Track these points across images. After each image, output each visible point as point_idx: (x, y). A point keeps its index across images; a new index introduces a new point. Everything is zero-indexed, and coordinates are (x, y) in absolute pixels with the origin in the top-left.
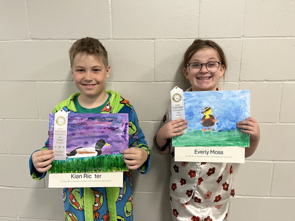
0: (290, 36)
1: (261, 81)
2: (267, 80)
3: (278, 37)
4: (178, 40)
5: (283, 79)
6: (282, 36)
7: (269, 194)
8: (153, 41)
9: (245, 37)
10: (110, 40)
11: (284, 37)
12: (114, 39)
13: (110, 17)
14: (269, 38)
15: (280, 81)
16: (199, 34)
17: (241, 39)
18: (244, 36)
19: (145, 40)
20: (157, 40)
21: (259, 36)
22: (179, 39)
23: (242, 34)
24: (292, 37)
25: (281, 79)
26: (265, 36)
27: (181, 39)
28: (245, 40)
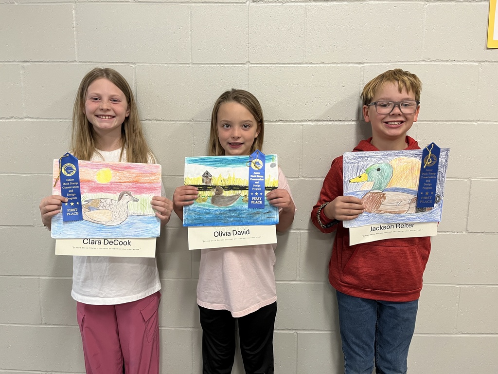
0: (307, 63)
1: (274, 121)
2: (282, 120)
3: (292, 63)
4: (166, 65)
5: (302, 119)
7: (298, 278)
8: (133, 66)
10: (75, 63)
11: (300, 63)
12: (80, 62)
13: (75, 33)
14: (280, 65)
16: (192, 58)
17: (247, 66)
18: (249, 62)
19: (123, 65)
20: (137, 65)
21: (267, 62)
22: (167, 63)
23: (247, 60)
24: (310, 63)
25: (300, 119)
26: (275, 62)
27: (169, 64)
28: (251, 67)
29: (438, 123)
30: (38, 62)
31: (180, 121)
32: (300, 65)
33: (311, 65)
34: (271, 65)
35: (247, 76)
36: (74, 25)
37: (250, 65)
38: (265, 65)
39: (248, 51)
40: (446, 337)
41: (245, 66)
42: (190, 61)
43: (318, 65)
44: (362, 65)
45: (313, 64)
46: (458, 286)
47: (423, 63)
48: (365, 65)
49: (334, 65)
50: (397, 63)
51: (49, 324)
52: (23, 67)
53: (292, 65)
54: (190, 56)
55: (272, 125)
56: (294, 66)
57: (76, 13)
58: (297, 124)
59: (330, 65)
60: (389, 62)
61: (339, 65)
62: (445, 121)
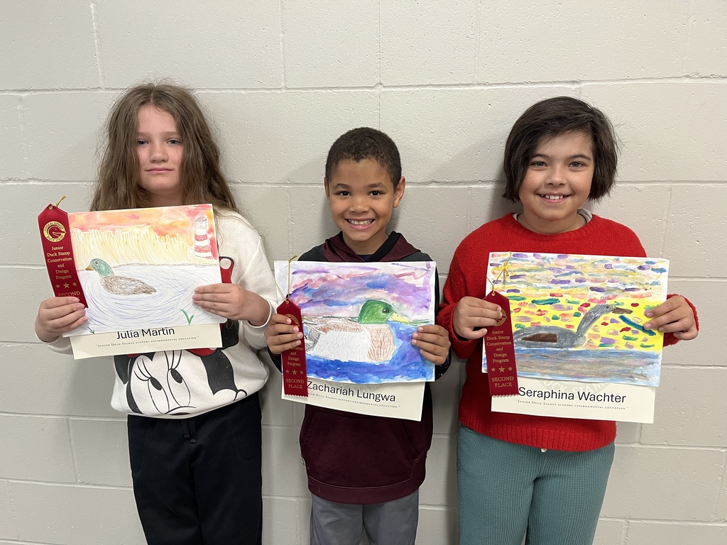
0: (479, 84)
1: (424, 184)
2: (437, 180)
3: (454, 85)
4: (243, 92)
5: (470, 179)
6: (463, 84)
9: (384, 87)
10: (100, 91)
11: (468, 85)
12: (107, 89)
13: (96, 42)
14: (435, 89)
15: (466, 183)
16: (285, 79)
17: (377, 91)
18: (381, 84)
21: (412, 84)
22: (244, 89)
23: (377, 80)
24: (485, 84)
25: (466, 180)
26: (425, 84)
27: (249, 89)
28: (384, 93)
29: (708, 185)
30: (42, 90)
31: (269, 184)
32: (467, 88)
33: (486, 88)
34: (418, 89)
35: (378, 107)
36: (95, 28)
37: (383, 90)
38: (408, 89)
39: (378, 65)
40: (698, 526)
41: (374, 90)
42: (283, 84)
43: (498, 87)
44: (577, 86)
45: (490, 85)
46: (723, 451)
47: (687, 81)
48: (583, 85)
49: (527, 87)
50: (640, 82)
51: (87, 484)
52: (20, 99)
53: (454, 88)
54: (282, 76)
55: (419, 189)
56: (458, 89)
57: (95, 8)
58: (461, 187)
59: (520, 86)
60: (625, 80)
61: (535, 86)
62: (721, 182)
